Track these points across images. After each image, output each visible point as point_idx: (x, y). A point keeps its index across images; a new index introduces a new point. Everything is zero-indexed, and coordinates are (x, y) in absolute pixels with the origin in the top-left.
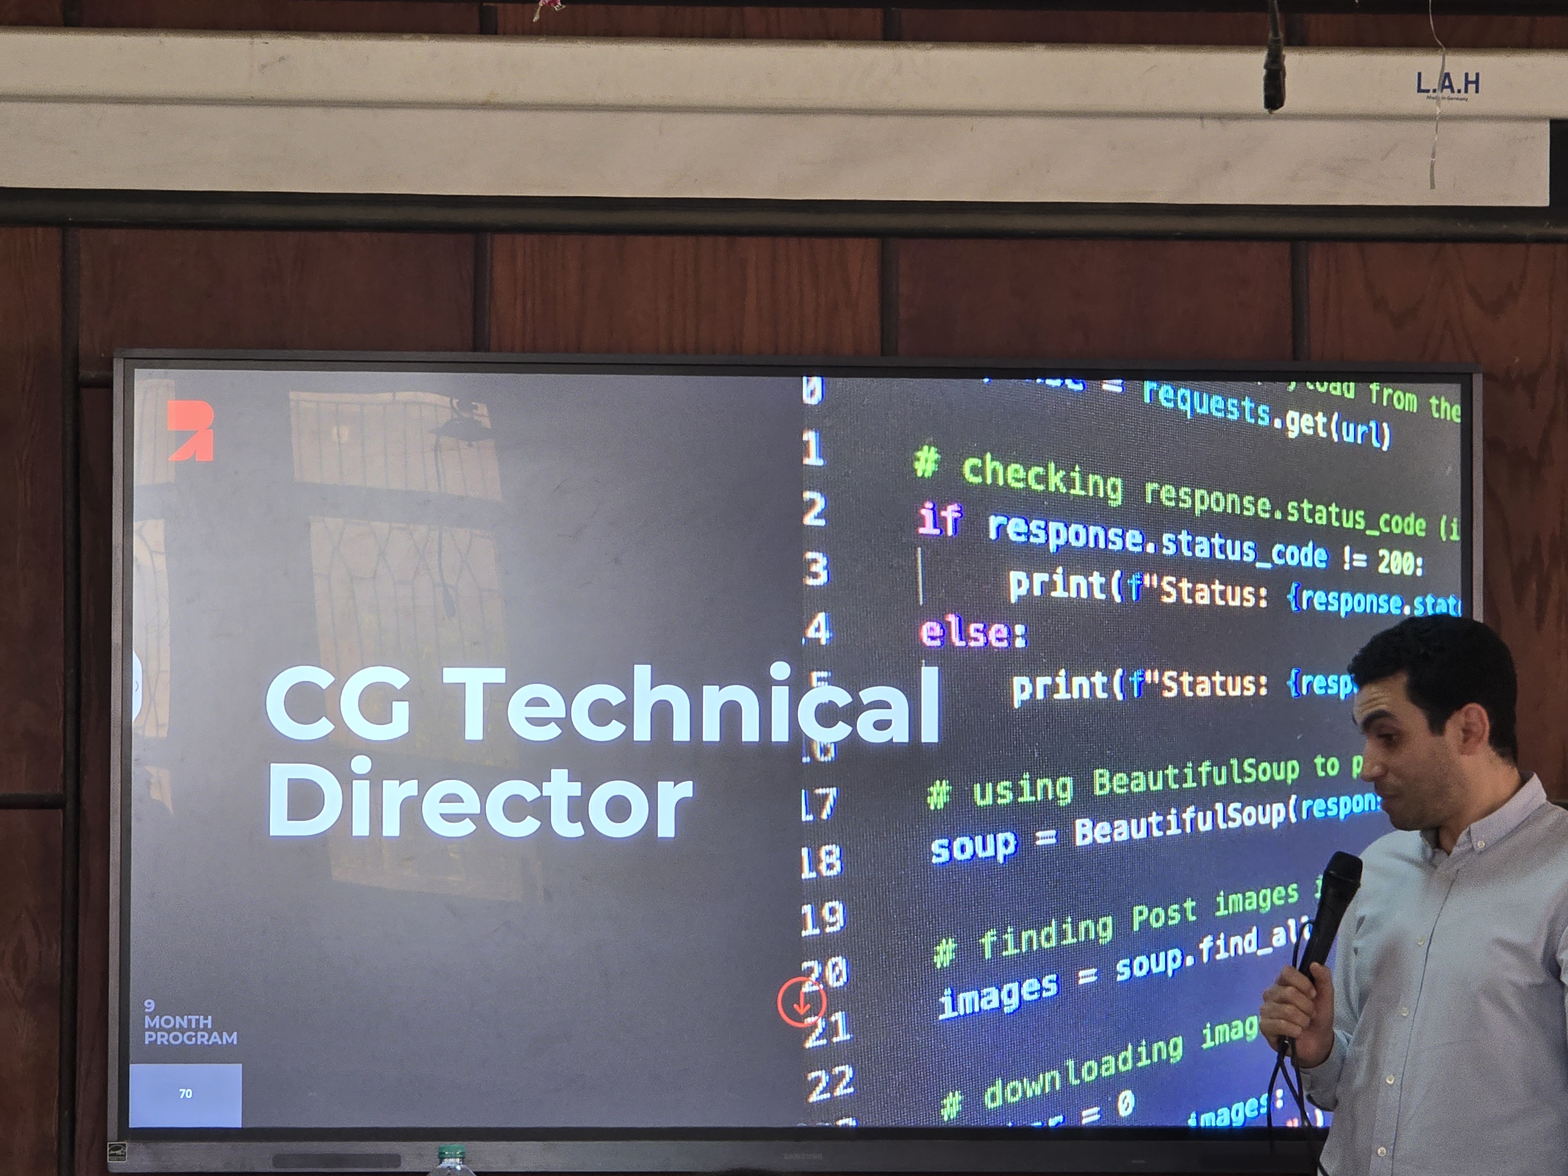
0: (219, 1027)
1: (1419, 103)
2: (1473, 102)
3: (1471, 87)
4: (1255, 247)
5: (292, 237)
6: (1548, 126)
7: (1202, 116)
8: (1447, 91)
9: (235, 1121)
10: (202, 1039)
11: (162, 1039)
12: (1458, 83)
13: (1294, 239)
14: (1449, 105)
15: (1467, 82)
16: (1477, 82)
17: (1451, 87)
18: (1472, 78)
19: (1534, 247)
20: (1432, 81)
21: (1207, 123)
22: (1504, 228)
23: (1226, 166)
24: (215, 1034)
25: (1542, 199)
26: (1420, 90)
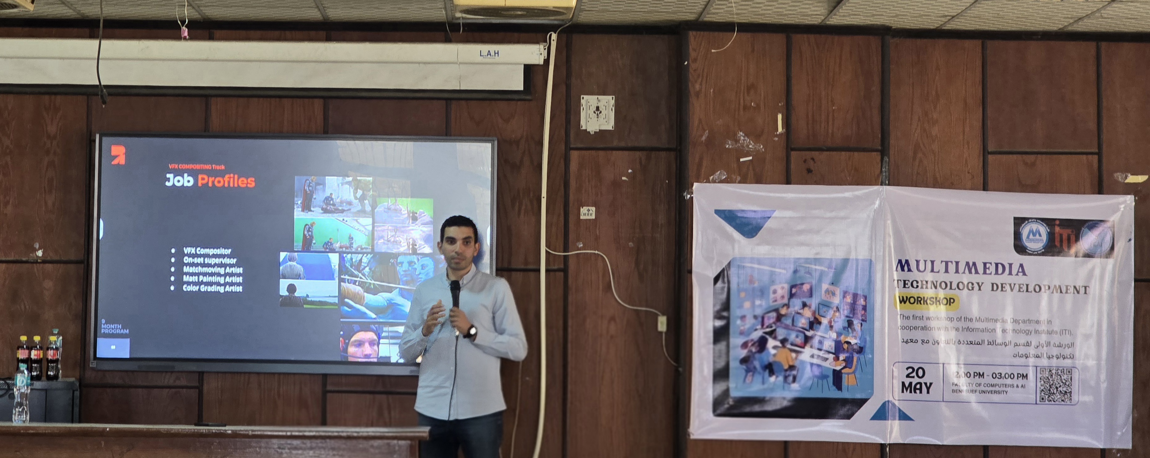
0: (123, 328)
1: (480, 59)
2: (497, 59)
3: (497, 55)
4: (435, 102)
5: (153, 99)
6: (523, 66)
7: (419, 63)
8: (489, 56)
9: (128, 356)
10: (118, 331)
11: (107, 331)
12: (492, 53)
13: (446, 99)
14: (489, 60)
15: (495, 53)
16: (498, 53)
17: (490, 54)
18: (496, 52)
19: (519, 103)
20: (485, 53)
21: (421, 65)
22: (509, 96)
23: (426, 78)
24: (122, 330)
25: (522, 89)
26: (481, 55)
